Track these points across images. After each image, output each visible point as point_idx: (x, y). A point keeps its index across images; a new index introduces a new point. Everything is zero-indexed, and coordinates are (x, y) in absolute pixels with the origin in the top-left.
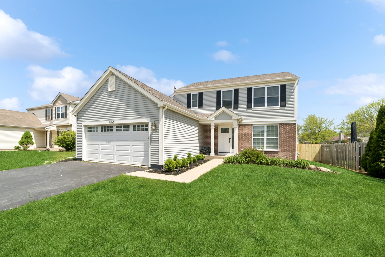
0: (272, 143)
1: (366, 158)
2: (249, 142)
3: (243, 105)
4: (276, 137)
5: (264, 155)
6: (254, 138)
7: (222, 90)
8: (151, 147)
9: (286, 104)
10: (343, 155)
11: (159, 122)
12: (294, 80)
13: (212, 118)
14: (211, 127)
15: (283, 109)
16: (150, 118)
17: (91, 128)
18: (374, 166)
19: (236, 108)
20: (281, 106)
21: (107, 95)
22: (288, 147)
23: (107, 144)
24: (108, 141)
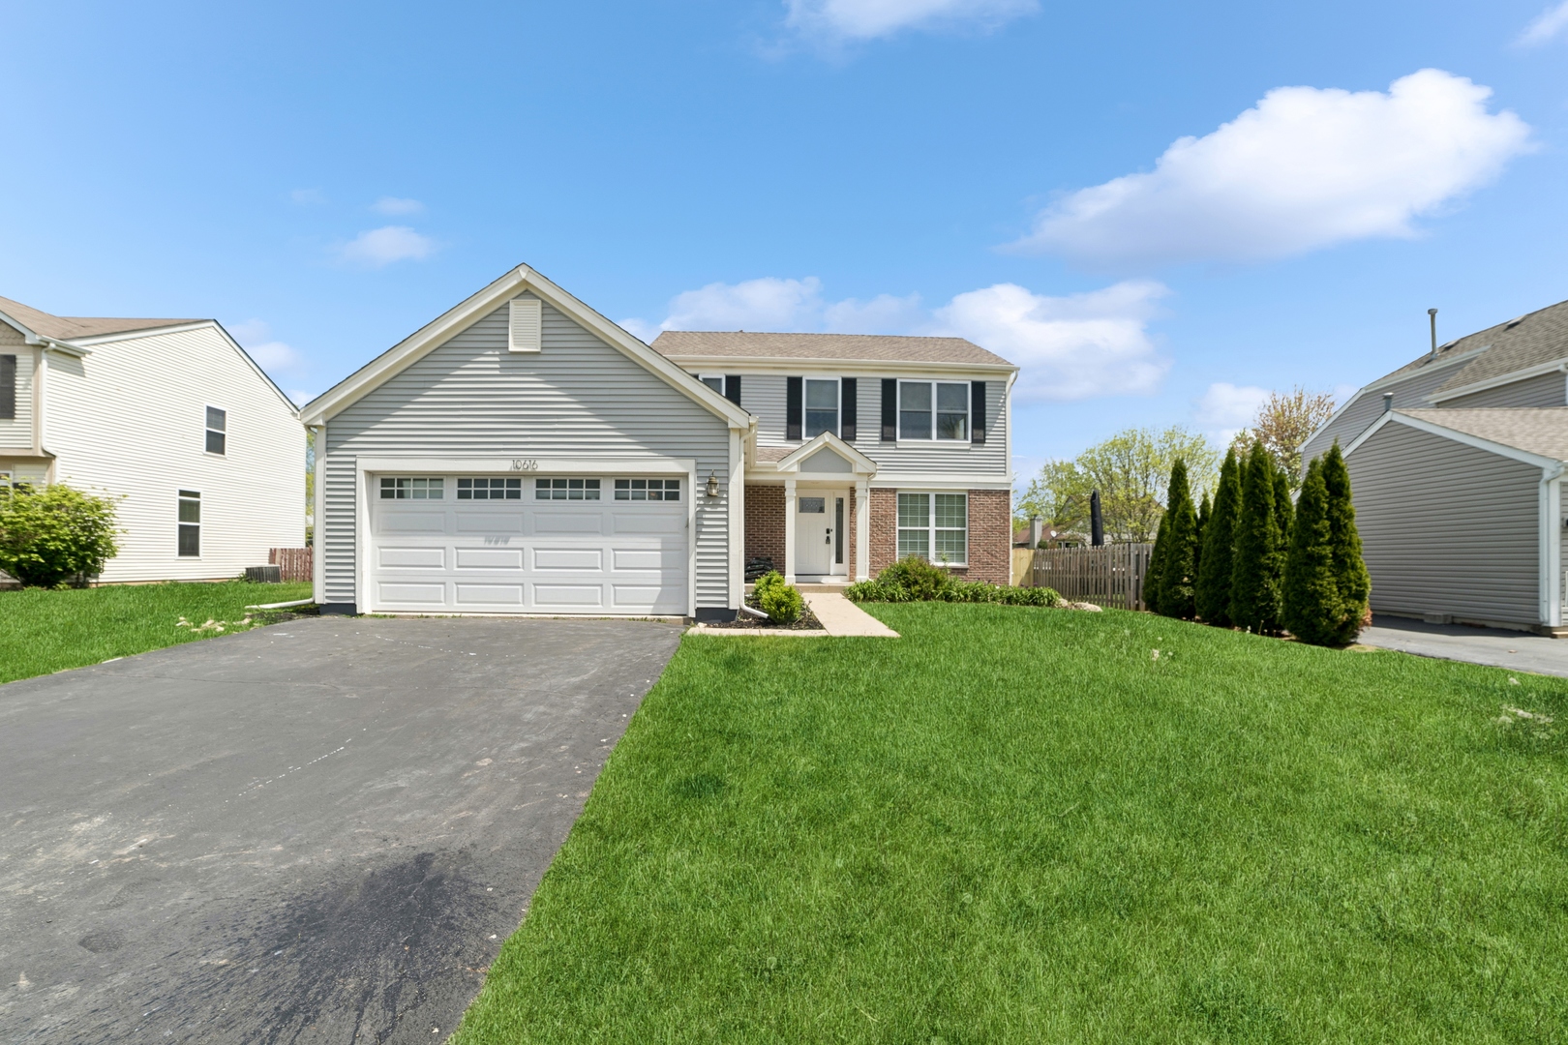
0: (950, 546)
1: (1154, 579)
2: (887, 540)
3: (869, 433)
4: (959, 529)
5: (951, 578)
6: (900, 531)
7: (806, 376)
8: (699, 554)
9: (985, 435)
10: (1098, 576)
11: (728, 474)
12: (1007, 372)
13: (791, 466)
14: (786, 494)
15: (978, 450)
16: (692, 462)
17: (400, 482)
18: (1171, 596)
19: (849, 436)
20: (973, 441)
21: (497, 366)
22: (992, 555)
23: (492, 545)
24: (497, 534)
